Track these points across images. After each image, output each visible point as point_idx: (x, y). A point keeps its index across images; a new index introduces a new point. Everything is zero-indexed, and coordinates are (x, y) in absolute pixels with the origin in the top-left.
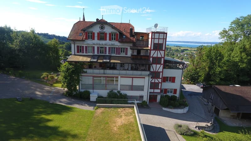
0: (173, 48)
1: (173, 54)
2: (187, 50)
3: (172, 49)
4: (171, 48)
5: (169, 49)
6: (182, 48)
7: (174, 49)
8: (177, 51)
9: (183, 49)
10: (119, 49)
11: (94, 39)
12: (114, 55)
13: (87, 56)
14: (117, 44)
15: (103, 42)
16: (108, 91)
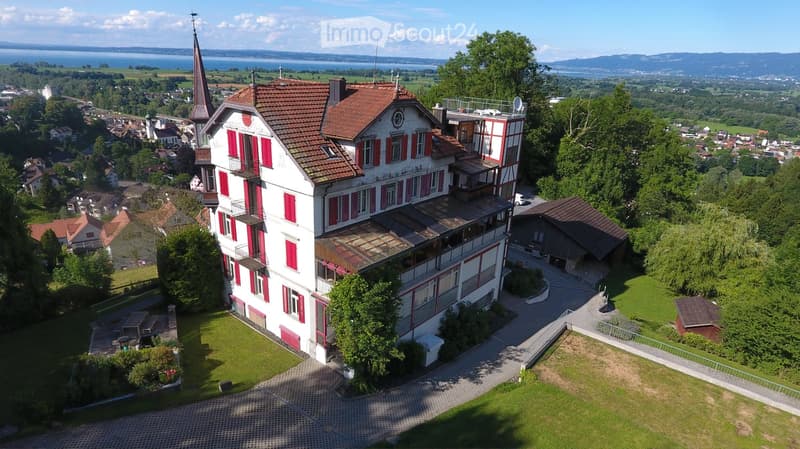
0: (131, 76)
1: (142, 97)
2: (183, 80)
3: (127, 78)
4: (122, 77)
5: (117, 81)
6: (163, 76)
7: (136, 79)
8: (150, 84)
9: (168, 75)
10: (427, 180)
11: (377, 163)
12: (417, 200)
13: (360, 229)
14: (427, 164)
15: (398, 167)
16: (441, 315)
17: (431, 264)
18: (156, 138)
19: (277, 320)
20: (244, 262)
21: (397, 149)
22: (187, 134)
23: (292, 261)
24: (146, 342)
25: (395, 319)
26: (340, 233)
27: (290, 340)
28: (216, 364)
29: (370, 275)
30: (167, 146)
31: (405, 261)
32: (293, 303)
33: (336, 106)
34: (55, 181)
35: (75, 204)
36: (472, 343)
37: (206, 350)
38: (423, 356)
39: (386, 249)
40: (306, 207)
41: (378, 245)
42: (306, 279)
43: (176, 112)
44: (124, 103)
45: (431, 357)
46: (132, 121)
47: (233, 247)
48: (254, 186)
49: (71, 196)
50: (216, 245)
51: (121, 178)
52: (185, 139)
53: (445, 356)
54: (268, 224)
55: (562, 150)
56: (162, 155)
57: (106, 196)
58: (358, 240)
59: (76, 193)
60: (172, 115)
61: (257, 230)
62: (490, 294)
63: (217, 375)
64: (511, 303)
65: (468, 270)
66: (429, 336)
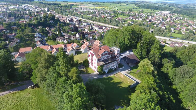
0: (62, 4)
1: (65, 10)
2: (73, 5)
4: (60, 4)
6: (69, 4)
8: (66, 6)
10: (108, 57)
11: (103, 56)
12: (107, 58)
13: (101, 62)
14: (108, 55)
15: (105, 56)
16: (108, 69)
17: (107, 65)
18: (69, 22)
19: (93, 68)
20: (91, 63)
21: (104, 55)
22: (75, 21)
23: (95, 64)
24: (83, 69)
25: (103, 69)
26: (99, 62)
27: (94, 70)
28: (89, 71)
29: (101, 66)
30: (71, 24)
31: (104, 65)
32: (95, 67)
33: (100, 51)
34: (54, 34)
35: (57, 39)
36: (111, 72)
37: (88, 70)
38: (105, 73)
39: (102, 64)
40: (96, 60)
41: (102, 63)
42: (96, 65)
43: (72, 14)
44: (61, 12)
45: (106, 73)
46: (64, 17)
47: (90, 61)
48: (92, 57)
49: (56, 38)
50: (88, 61)
51: (64, 33)
52: (74, 22)
53: (108, 73)
54: (93, 60)
55: (138, 45)
56: (70, 27)
57: (62, 38)
58: (100, 63)
59: (57, 37)
60: (71, 15)
61: (92, 61)
62: (115, 67)
63: (89, 72)
64: (118, 69)
65: (112, 65)
66: (106, 71)
